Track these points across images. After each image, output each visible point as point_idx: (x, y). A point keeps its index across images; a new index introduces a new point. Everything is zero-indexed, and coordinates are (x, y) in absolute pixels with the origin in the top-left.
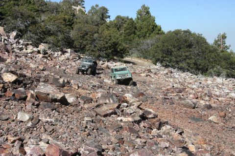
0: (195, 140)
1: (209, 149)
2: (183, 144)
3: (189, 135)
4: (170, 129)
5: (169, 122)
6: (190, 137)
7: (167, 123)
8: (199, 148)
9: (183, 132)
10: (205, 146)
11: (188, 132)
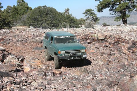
0: (34, 63)
1: (44, 67)
2: (16, 67)
3: (29, 60)
4: (13, 58)
5: (13, 53)
6: (30, 61)
7: (11, 54)
8: (35, 69)
9: (25, 59)
10: (41, 66)
11: (29, 58)
